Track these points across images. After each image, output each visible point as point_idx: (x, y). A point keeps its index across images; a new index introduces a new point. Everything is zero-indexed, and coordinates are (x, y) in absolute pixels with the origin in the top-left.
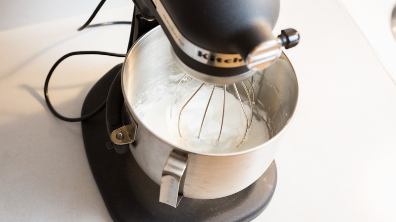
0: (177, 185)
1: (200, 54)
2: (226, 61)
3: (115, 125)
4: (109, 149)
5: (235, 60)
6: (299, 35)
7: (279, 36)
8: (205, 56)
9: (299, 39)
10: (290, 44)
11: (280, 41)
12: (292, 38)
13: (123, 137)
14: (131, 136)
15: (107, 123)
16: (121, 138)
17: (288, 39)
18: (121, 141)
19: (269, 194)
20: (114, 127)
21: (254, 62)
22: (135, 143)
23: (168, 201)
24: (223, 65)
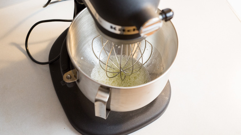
0: (105, 107)
1: (111, 27)
2: (129, 31)
3: (65, 70)
4: (62, 85)
5: (134, 30)
6: (173, 12)
7: (160, 13)
8: (115, 29)
9: (173, 14)
10: (168, 19)
11: (161, 17)
12: (168, 15)
13: (71, 77)
14: (75, 76)
15: (61, 69)
16: (70, 78)
17: (166, 15)
18: (69, 80)
19: (166, 103)
20: (66, 71)
21: (145, 32)
22: (78, 81)
23: (101, 116)
24: (126, 33)
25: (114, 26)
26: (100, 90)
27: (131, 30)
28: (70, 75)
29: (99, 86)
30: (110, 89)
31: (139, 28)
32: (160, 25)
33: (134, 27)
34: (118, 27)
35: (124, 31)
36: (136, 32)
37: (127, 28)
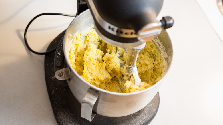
0: (91, 110)
1: (109, 28)
2: (126, 34)
3: (58, 67)
5: (132, 33)
6: (173, 21)
7: (161, 21)
8: (113, 29)
9: (173, 23)
10: (167, 26)
11: (160, 24)
12: (168, 22)
16: (61, 75)
17: (166, 24)
18: (61, 77)
19: (153, 114)
21: (142, 36)
22: (69, 79)
23: (86, 117)
24: (124, 36)
25: (112, 26)
26: (88, 91)
28: (62, 73)
29: (89, 87)
30: (99, 92)
31: (136, 33)
32: (159, 31)
33: (133, 31)
34: (116, 28)
35: (121, 33)
36: (134, 36)
37: (125, 31)
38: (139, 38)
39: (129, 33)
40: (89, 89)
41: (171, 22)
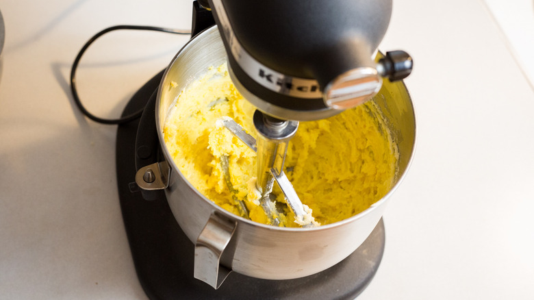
0: (217, 262)
1: (262, 74)
2: (300, 89)
4: (132, 192)
5: (314, 89)
6: (412, 61)
7: (382, 60)
8: (269, 78)
9: (411, 68)
10: (397, 75)
11: (380, 68)
12: (399, 65)
13: (154, 178)
14: (164, 179)
15: (136, 155)
18: (149, 184)
20: (145, 162)
21: (335, 97)
22: (169, 189)
23: (206, 279)
24: (295, 93)
25: (267, 71)
27: (306, 88)
28: (152, 173)
29: (213, 211)
31: (323, 88)
32: (377, 86)
33: (314, 83)
34: (277, 76)
35: (289, 86)
36: (317, 95)
37: (297, 82)
38: (329, 103)
39: (307, 87)
40: (211, 215)
41: (407, 64)
